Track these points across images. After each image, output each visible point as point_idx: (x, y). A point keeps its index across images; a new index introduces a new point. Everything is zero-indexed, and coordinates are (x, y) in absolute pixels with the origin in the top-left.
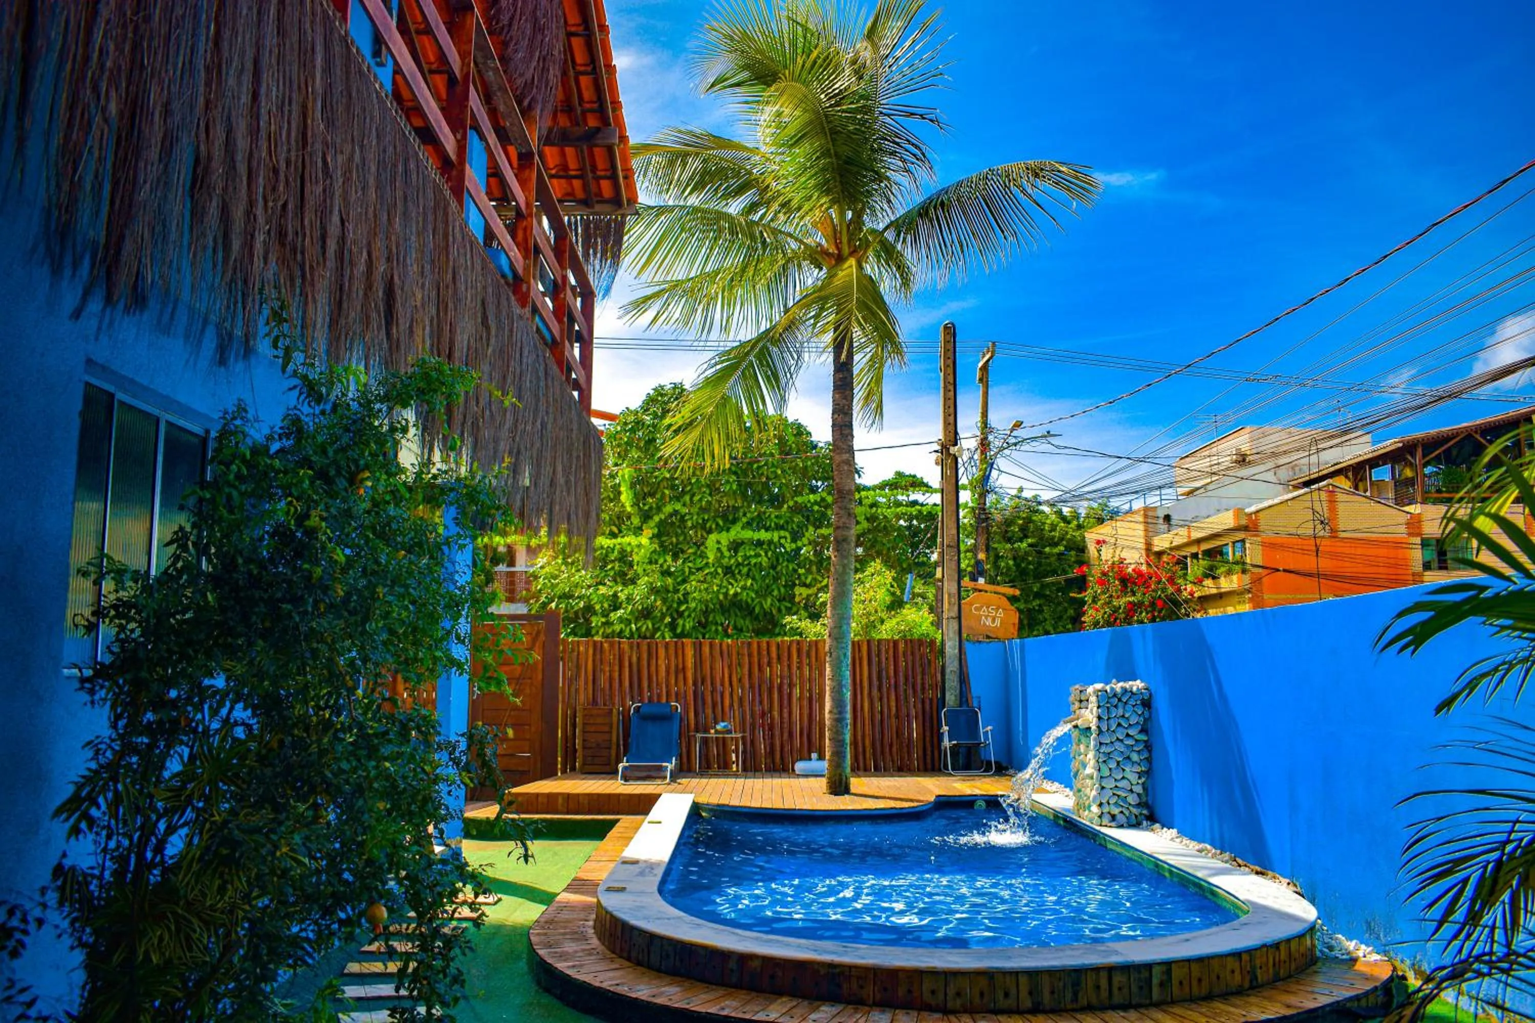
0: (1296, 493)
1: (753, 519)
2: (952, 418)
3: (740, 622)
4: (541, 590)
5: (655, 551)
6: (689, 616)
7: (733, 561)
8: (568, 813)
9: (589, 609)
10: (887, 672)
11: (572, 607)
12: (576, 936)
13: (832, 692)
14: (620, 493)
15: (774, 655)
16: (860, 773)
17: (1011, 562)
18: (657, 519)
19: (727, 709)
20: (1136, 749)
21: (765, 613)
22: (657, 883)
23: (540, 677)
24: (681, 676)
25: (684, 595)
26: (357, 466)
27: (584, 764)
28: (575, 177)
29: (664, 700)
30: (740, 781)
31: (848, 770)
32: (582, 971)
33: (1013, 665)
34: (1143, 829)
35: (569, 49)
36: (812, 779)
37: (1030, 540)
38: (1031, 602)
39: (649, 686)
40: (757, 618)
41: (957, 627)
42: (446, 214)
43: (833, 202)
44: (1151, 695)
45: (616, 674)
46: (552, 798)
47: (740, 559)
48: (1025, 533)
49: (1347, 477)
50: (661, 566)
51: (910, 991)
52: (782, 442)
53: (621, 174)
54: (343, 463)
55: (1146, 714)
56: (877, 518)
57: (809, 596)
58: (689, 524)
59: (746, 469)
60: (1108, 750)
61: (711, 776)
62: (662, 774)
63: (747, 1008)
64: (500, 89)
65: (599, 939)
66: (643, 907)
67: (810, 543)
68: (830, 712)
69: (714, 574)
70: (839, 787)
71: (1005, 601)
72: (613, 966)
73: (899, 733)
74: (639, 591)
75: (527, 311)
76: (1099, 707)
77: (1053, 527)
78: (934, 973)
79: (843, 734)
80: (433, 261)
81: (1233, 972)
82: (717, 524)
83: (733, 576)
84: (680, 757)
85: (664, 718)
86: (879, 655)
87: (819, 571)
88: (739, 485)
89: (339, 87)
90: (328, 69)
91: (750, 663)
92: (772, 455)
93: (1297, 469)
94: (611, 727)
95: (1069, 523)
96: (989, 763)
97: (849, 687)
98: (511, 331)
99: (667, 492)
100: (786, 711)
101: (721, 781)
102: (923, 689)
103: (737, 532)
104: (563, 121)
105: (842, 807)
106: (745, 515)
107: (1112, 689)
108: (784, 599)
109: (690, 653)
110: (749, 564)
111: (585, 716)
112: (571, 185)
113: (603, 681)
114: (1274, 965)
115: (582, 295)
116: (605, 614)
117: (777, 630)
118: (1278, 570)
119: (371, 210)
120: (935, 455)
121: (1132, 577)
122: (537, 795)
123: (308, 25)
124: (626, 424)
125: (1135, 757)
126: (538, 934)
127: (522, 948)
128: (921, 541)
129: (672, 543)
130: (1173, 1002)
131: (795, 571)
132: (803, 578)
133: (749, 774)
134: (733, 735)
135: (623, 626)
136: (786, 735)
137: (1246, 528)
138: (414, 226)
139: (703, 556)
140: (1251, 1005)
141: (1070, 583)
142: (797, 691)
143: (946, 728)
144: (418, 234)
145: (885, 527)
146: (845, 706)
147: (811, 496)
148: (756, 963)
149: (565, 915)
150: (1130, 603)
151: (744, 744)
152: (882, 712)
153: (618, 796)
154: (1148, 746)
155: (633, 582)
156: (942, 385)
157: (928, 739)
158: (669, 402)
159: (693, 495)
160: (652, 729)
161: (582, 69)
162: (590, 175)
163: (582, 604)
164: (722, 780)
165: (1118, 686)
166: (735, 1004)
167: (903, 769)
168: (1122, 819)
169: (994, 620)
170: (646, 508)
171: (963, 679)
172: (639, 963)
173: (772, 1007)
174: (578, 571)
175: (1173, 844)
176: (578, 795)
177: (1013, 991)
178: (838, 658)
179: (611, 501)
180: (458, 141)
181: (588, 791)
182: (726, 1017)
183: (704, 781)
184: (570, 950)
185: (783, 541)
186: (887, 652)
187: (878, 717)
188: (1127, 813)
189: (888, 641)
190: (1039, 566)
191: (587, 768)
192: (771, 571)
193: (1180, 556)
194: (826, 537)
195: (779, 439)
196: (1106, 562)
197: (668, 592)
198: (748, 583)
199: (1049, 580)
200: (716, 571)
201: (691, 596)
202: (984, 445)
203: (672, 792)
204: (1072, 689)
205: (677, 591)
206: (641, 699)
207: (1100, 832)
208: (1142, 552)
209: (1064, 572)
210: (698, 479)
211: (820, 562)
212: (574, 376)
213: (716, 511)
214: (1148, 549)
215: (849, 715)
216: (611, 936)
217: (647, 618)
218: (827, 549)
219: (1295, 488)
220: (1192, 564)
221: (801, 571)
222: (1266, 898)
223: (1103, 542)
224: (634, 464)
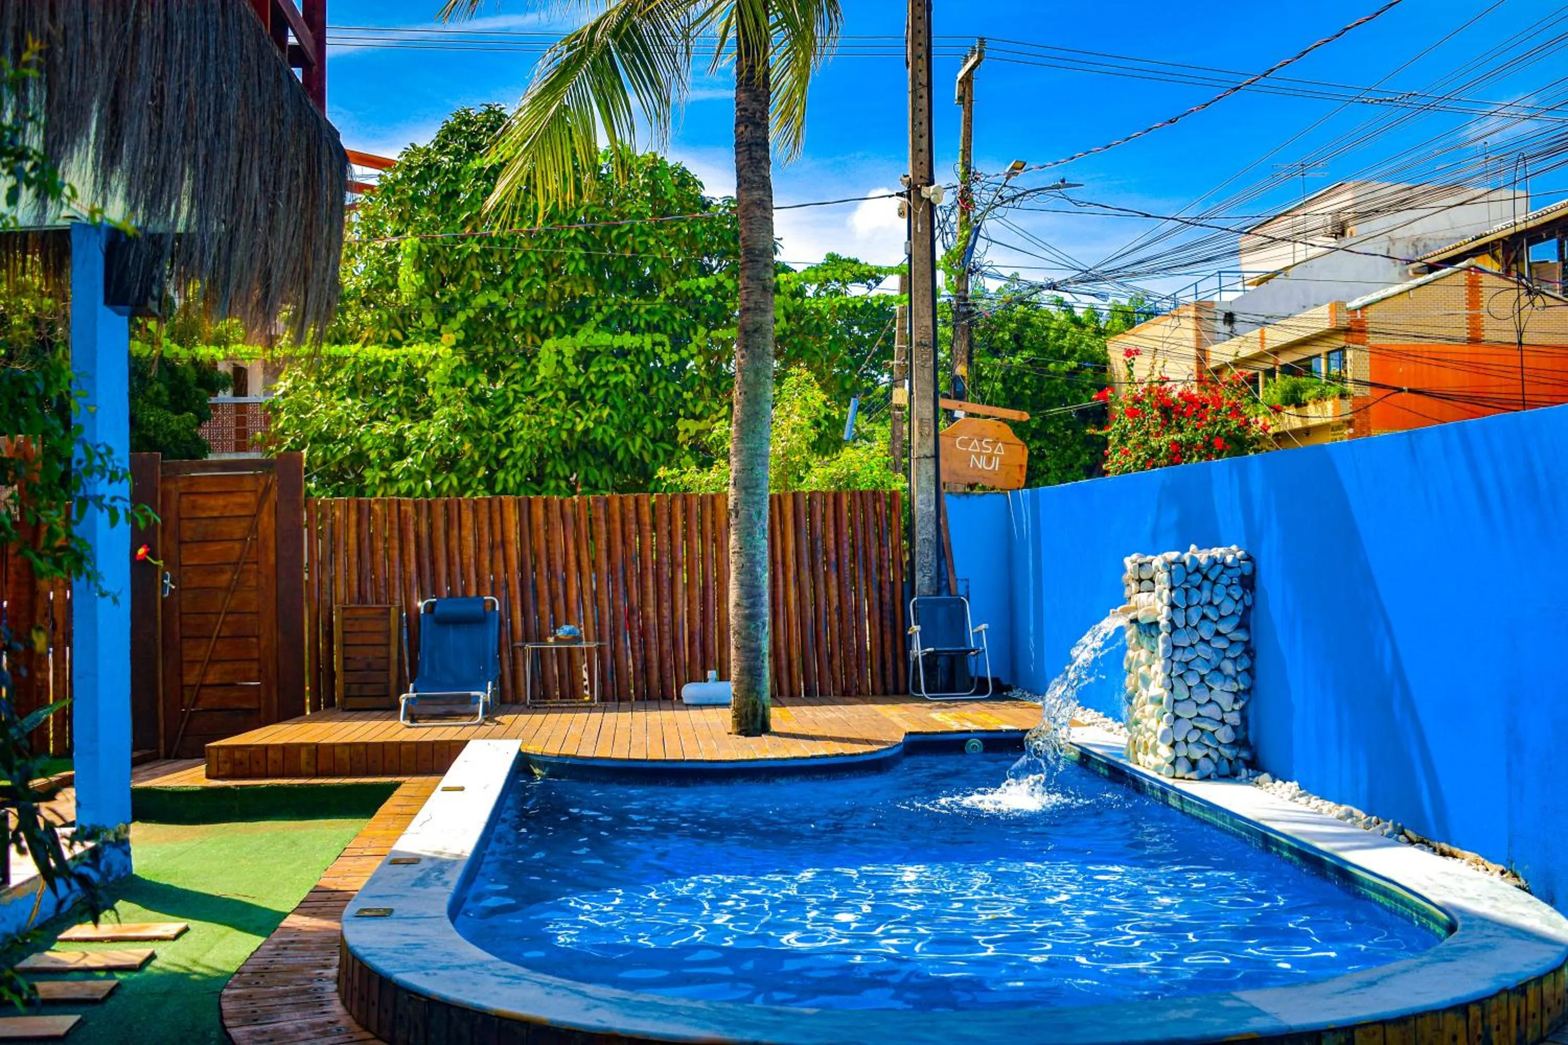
0: (1421, 280)
1: (611, 316)
2: (925, 140)
3: (594, 474)
4: (284, 430)
5: (460, 367)
6: (515, 466)
7: (581, 380)
8: (317, 776)
9: (360, 458)
10: (825, 544)
11: (334, 456)
12: (304, 998)
13: (739, 570)
15: (647, 519)
16: (784, 700)
17: (998, 386)
18: (462, 317)
19: (573, 605)
20: (1230, 654)
21: (633, 461)
22: (447, 899)
23: (272, 559)
24: (499, 554)
25: (507, 434)
27: (347, 696)
29: (473, 592)
30: (596, 716)
31: (767, 695)
33: (1020, 529)
34: (1240, 782)
36: (708, 711)
37: (1026, 354)
39: (449, 574)
40: (619, 468)
41: (932, 472)
44: (1253, 569)
45: (396, 555)
46: (288, 750)
47: (593, 378)
48: (1018, 342)
49: (1494, 257)
50: (471, 389)
52: (657, 196)
55: (1248, 598)
56: (804, 313)
57: (699, 433)
58: (514, 323)
59: (601, 238)
60: (1187, 656)
61: (550, 710)
62: (471, 708)
65: (344, 1003)
66: (419, 946)
67: (700, 353)
68: (737, 605)
69: (554, 401)
70: (752, 723)
71: (1007, 431)
73: (843, 638)
74: (435, 429)
76: (1171, 589)
77: (1062, 333)
79: (758, 639)
81: (1455, 1037)
82: (557, 324)
83: (583, 403)
84: (500, 682)
85: (477, 620)
86: (811, 515)
87: (715, 395)
88: (590, 264)
91: (609, 532)
92: (640, 216)
94: (389, 637)
95: (1084, 326)
96: (983, 681)
97: (766, 562)
99: (476, 275)
100: (666, 605)
101: (566, 717)
102: (880, 568)
103: (588, 336)
105: (759, 755)
106: (599, 309)
107: (1193, 558)
108: (662, 439)
109: (512, 517)
110: (606, 385)
111: (346, 619)
114: (1518, 1022)
116: (385, 465)
117: (652, 486)
118: (1401, 390)
121: (1178, 405)
122: (266, 748)
124: (410, 169)
125: (1228, 667)
126: (237, 997)
128: (863, 358)
129: (486, 355)
131: (678, 395)
132: (690, 405)
133: (609, 704)
134: (584, 645)
135: (412, 483)
136: (667, 644)
137: (1346, 331)
139: (535, 373)
141: (1084, 415)
142: (684, 574)
143: (916, 628)
145: (817, 328)
146: (761, 595)
147: (702, 280)
150: (1175, 443)
151: (602, 658)
152: (816, 608)
153: (400, 745)
154: (1249, 650)
155: (428, 414)
157: (888, 645)
158: (478, 133)
159: (520, 279)
160: (454, 637)
163: (348, 451)
164: (568, 717)
165: (1200, 555)
168: (1207, 766)
169: (989, 460)
170: (446, 299)
171: (942, 551)
174: (343, 398)
175: (1293, 806)
176: (333, 746)
178: (748, 520)
181: (350, 739)
183: (538, 718)
184: (289, 1026)
185: (658, 350)
186: (823, 510)
187: (811, 612)
188: (1214, 756)
189: (825, 495)
190: (1041, 390)
191: (354, 702)
192: (642, 396)
193: (1251, 372)
194: (726, 344)
195: (653, 192)
196: (1141, 383)
197: (483, 429)
198: (606, 412)
199: (1054, 411)
200: (555, 395)
201: (516, 436)
202: (965, 200)
203: (486, 737)
204: (1127, 561)
205: (496, 428)
206: (435, 591)
207: (1173, 788)
208: (1193, 365)
209: (1077, 399)
210: (525, 255)
211: (717, 382)
212: (292, 40)
213: (554, 303)
214: (1202, 357)
215: (766, 610)
216: (362, 998)
217: (450, 469)
218: (728, 362)
219: (1417, 273)
220: (1266, 384)
221: (688, 395)
222: (1478, 901)
223: (1137, 352)
224: (425, 231)
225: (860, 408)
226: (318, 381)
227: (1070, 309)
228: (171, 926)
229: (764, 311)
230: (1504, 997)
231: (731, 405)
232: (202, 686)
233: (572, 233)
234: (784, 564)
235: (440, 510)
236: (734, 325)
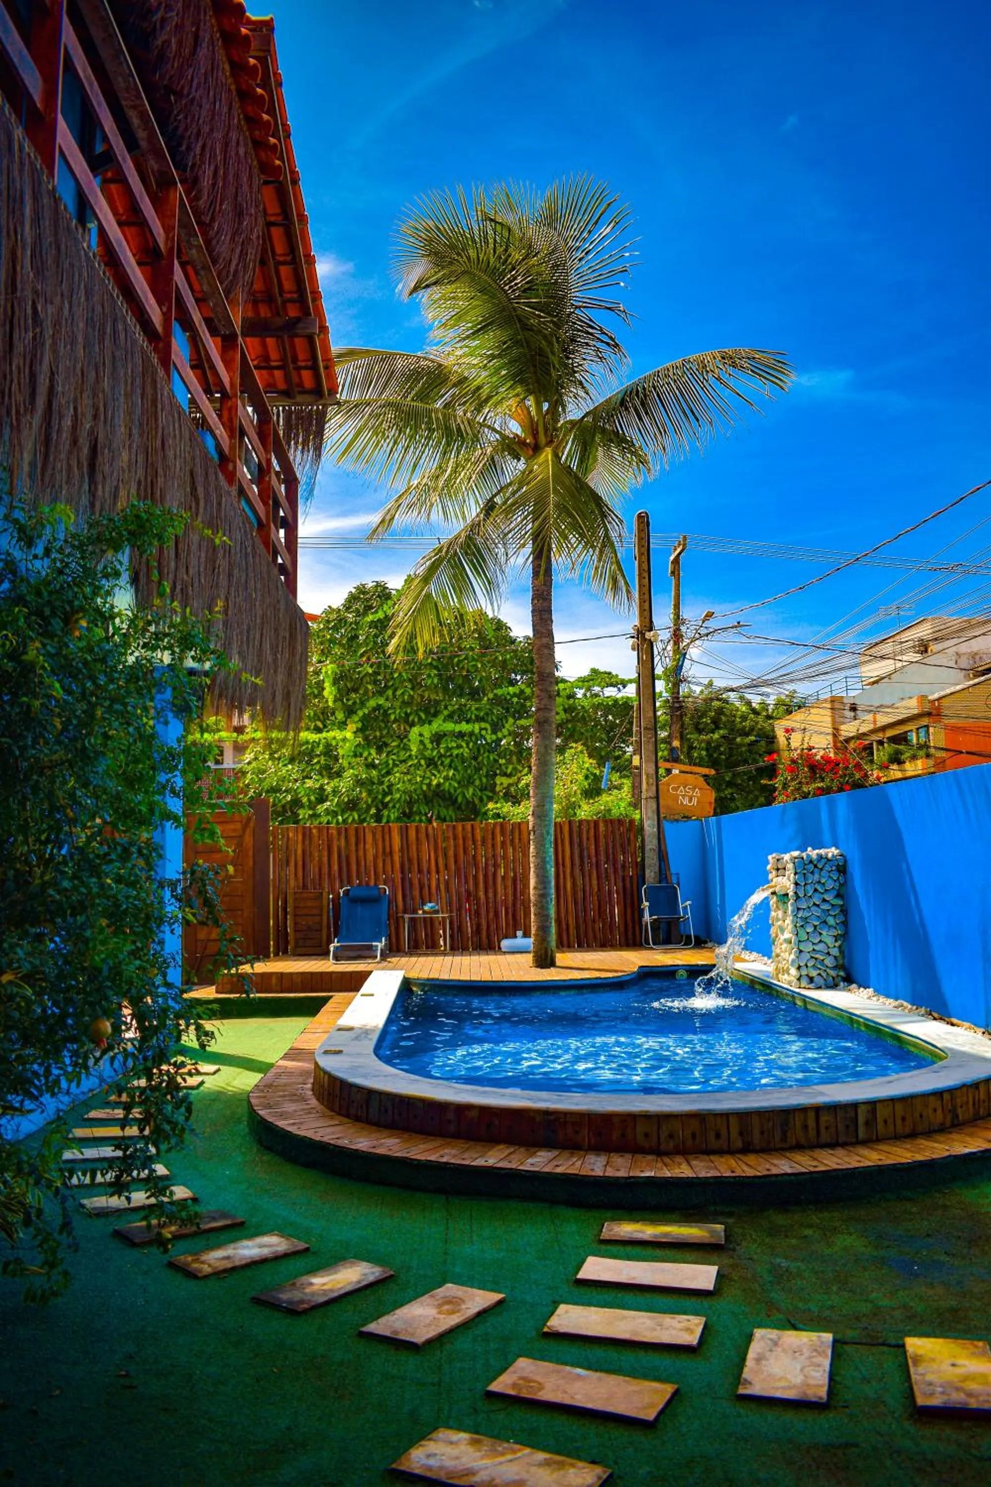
0: (976, 681)
1: (454, 712)
2: (647, 604)
3: (444, 812)
4: (248, 785)
5: (359, 745)
6: (394, 807)
7: (435, 753)
8: (282, 992)
9: (297, 802)
10: (588, 851)
11: (280, 801)
12: (295, 1097)
13: (536, 867)
14: (323, 689)
15: (479, 837)
16: (565, 947)
17: (704, 753)
18: (360, 713)
19: (434, 891)
20: (833, 913)
21: (468, 802)
22: (373, 1046)
23: (251, 863)
24: (388, 861)
25: (388, 787)
26: (72, 607)
27: (296, 946)
28: (277, 368)
29: (372, 883)
30: (449, 959)
31: (553, 944)
32: (303, 1127)
33: (710, 841)
34: (840, 990)
35: (267, 238)
36: (518, 956)
37: (721, 732)
38: (723, 790)
39: (357, 874)
40: (459, 808)
41: (655, 807)
42: (154, 382)
43: (530, 392)
44: (845, 861)
45: (325, 859)
46: (267, 977)
47: (442, 751)
48: (716, 724)
50: (366, 759)
51: (623, 1135)
52: (482, 638)
53: (321, 364)
54: (58, 603)
55: (842, 879)
56: (575, 708)
57: (510, 785)
58: (393, 717)
59: (448, 663)
60: (806, 914)
61: (420, 955)
62: (372, 953)
63: (466, 1155)
64: (203, 268)
65: (318, 1099)
66: (359, 1066)
67: (510, 734)
68: (535, 888)
69: (418, 766)
70: (544, 960)
71: (701, 780)
72: (332, 1123)
73: (601, 913)
74: (345, 783)
75: (234, 490)
76: (796, 874)
77: (744, 718)
78: (646, 1117)
79: (547, 909)
80: (141, 425)
81: (935, 1110)
82: (420, 718)
83: (436, 767)
84: (389, 938)
85: (372, 900)
86: (580, 835)
87: (519, 761)
88: (441, 679)
89: (48, 239)
90: (37, 220)
91: (456, 847)
92: (472, 649)
93: (977, 657)
94: (322, 910)
95: (759, 714)
96: (689, 937)
97: (553, 863)
98: (219, 504)
99: (370, 687)
100: (491, 890)
102: (624, 867)
103: (440, 725)
104: (264, 311)
105: (549, 978)
106: (446, 708)
107: (808, 855)
108: (486, 789)
109: (396, 836)
110: (451, 755)
111: (295, 899)
112: (272, 375)
113: (313, 870)
114: (974, 1104)
115: (285, 481)
116: (312, 806)
117: (481, 816)
118: (961, 752)
119: (79, 366)
120: (631, 641)
121: (821, 764)
123: (16, 173)
124: (328, 622)
125: (831, 921)
126: (258, 1097)
127: (243, 1111)
128: (616, 736)
129: (375, 737)
130: (878, 1140)
131: (496, 761)
132: (504, 767)
133: (457, 952)
134: (441, 915)
135: (330, 818)
136: (491, 915)
137: (929, 714)
138: (123, 387)
139: (406, 748)
140: (953, 1140)
141: (760, 771)
142: (502, 871)
143: (647, 904)
144: (126, 395)
145: (583, 718)
146: (550, 882)
147: (511, 688)
148: (474, 1114)
149: (283, 1080)
151: (451, 923)
152: (584, 891)
153: (331, 974)
154: (844, 911)
155: (339, 774)
156: (637, 573)
157: (629, 915)
158: (370, 599)
159: (396, 690)
160: (359, 909)
161: (281, 259)
162: (291, 366)
163: (289, 798)
164: (431, 959)
165: (813, 853)
166: (454, 1152)
167: (605, 944)
168: (820, 980)
169: (690, 801)
170: (350, 703)
171: (662, 856)
172: (357, 1119)
173: (490, 1153)
174: (285, 765)
175: (870, 1001)
176: (291, 974)
177: (724, 1132)
178: (542, 835)
179: (316, 697)
180: (164, 314)
181: (301, 970)
182: (447, 1163)
183: (413, 959)
184: (290, 1110)
185: (483, 732)
186: (588, 832)
187: (580, 895)
188: (824, 975)
189: (588, 822)
190: (731, 755)
191: (299, 951)
192: (473, 762)
193: (867, 742)
194: (526, 728)
195: (479, 634)
196: (796, 750)
197: (373, 783)
198: (451, 773)
199: (741, 769)
200: (419, 762)
201: (395, 787)
202: (677, 636)
203: (383, 969)
204: (770, 857)
205: (382, 783)
206: (349, 882)
207: (799, 994)
208: (830, 738)
209: (755, 761)
210: (400, 674)
211: (520, 753)
212: (280, 561)
213: (418, 704)
214: (836, 734)
215: (553, 891)
216: (329, 1094)
217: (352, 809)
218: (528, 740)
219: (975, 676)
220: (878, 750)
221: (502, 761)
222: (963, 1046)
223: (793, 730)
224: (337, 661)
225: (613, 769)
226: (271, 754)
227: (749, 703)
228: (211, 1068)
229: (550, 710)
230: (964, 1090)
231: (530, 767)
232: (209, 940)
233: (429, 661)
234: (564, 865)
235: (352, 833)
236: (531, 716)
